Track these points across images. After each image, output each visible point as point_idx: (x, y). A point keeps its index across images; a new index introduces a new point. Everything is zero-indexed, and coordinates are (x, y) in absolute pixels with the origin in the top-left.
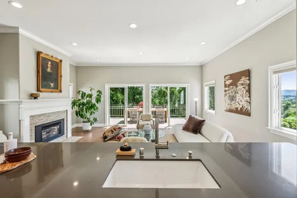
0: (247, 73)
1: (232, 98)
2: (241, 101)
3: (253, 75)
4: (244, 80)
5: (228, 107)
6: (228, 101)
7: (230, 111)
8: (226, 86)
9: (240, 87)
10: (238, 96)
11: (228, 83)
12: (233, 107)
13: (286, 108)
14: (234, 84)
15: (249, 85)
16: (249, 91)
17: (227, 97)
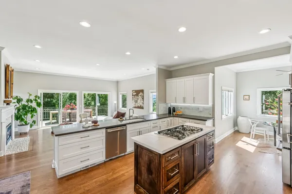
0: (142, 91)
1: (136, 102)
2: (140, 103)
3: (145, 92)
4: (141, 94)
5: (134, 106)
6: (134, 103)
7: (135, 107)
8: (133, 95)
9: (140, 97)
10: (139, 101)
11: (134, 94)
12: (137, 106)
13: (154, 104)
14: (137, 95)
15: (143, 96)
16: (143, 99)
17: (133, 101)
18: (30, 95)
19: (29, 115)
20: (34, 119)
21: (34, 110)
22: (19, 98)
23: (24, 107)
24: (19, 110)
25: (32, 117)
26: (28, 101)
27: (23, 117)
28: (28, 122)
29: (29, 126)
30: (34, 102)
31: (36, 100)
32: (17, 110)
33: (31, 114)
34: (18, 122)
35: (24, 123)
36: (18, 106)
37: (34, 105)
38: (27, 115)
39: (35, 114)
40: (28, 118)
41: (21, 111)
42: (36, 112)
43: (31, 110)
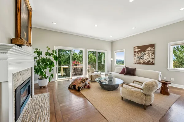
4: (150, 49)
9: (147, 52)
10: (146, 56)
11: (137, 50)
12: (141, 61)
15: (154, 51)
16: (154, 54)
18: (49, 49)
19: (48, 69)
20: (52, 72)
21: (51, 64)
22: (39, 51)
23: (43, 61)
24: (39, 63)
25: (50, 71)
26: (47, 54)
27: (42, 70)
28: (47, 76)
29: (48, 79)
30: (52, 56)
31: (53, 54)
32: (37, 63)
33: (49, 67)
34: (38, 76)
35: (43, 77)
36: (38, 58)
37: (52, 58)
38: (46, 69)
39: (53, 68)
40: (47, 72)
41: (41, 64)
42: (54, 66)
43: (50, 64)
